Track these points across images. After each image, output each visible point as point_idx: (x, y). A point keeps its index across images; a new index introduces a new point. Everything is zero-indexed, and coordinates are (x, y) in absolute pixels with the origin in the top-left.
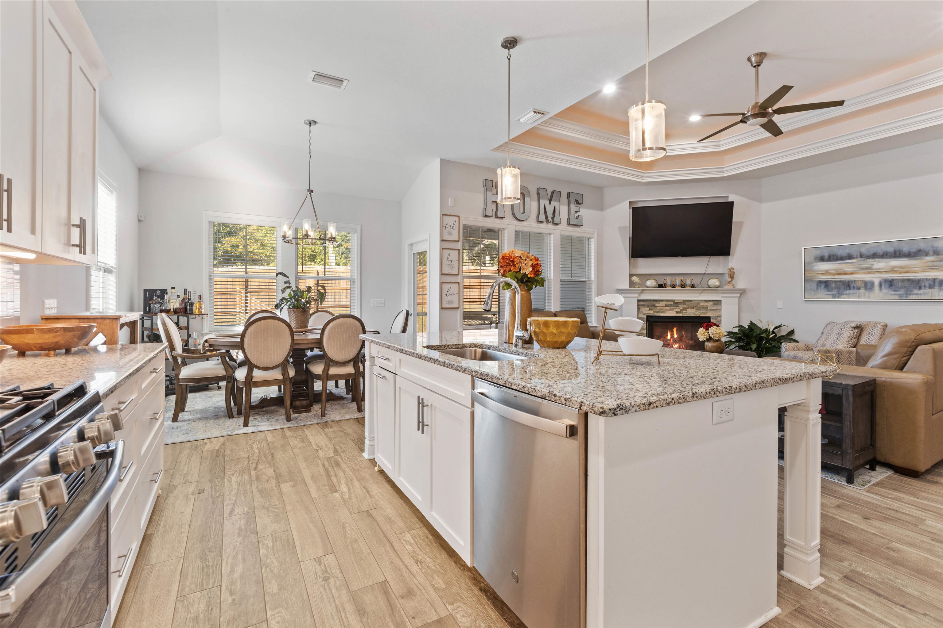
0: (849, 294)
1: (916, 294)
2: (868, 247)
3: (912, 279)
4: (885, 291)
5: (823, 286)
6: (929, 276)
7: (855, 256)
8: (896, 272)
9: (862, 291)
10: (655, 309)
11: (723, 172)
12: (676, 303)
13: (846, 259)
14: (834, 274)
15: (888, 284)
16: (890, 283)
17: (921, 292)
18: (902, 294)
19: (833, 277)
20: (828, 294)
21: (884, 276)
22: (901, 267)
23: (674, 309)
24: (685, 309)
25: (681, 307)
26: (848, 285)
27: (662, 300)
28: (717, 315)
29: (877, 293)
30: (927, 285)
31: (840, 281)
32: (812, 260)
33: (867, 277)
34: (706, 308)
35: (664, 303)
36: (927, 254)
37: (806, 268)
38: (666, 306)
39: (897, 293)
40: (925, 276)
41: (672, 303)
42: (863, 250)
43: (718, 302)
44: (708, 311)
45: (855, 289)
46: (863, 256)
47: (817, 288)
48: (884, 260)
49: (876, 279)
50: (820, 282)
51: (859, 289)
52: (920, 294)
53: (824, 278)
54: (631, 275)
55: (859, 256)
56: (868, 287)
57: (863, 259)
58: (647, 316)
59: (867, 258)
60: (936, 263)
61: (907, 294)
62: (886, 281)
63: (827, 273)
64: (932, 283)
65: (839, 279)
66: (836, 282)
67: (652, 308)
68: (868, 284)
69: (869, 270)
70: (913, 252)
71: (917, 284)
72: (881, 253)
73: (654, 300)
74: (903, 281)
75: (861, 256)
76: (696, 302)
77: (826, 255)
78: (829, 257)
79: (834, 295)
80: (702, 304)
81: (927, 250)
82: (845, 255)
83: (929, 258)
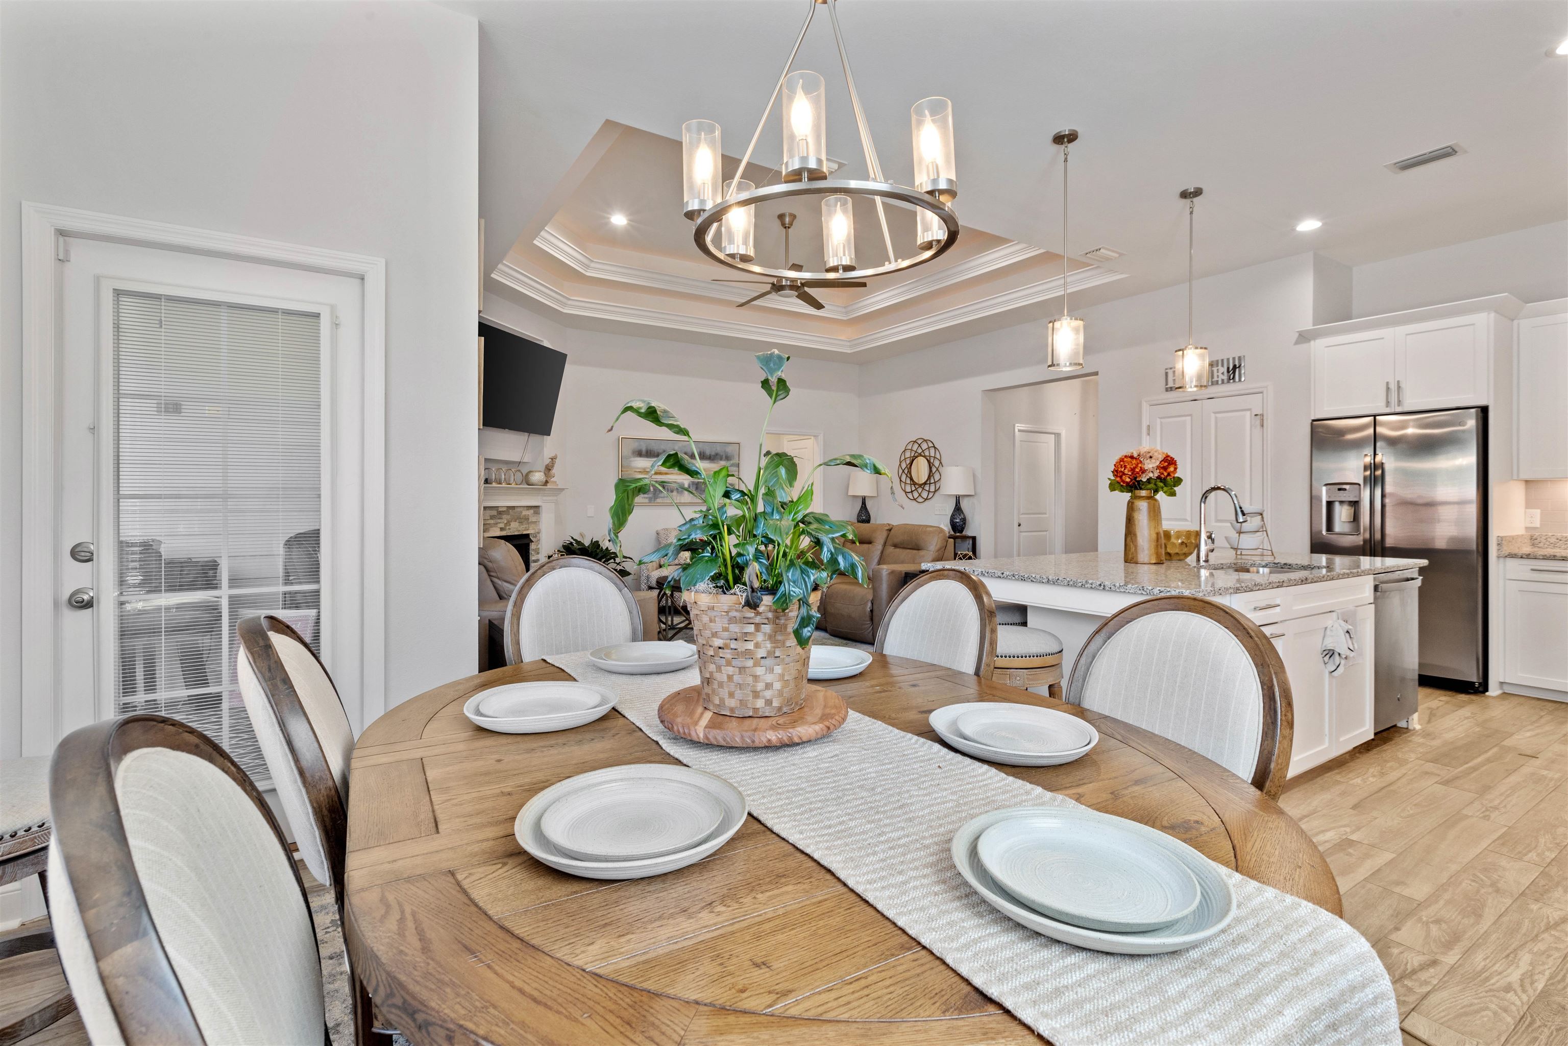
2: (681, 444)
9: (675, 493)
12: (500, 513)
15: (695, 486)
16: (697, 486)
25: (506, 518)
28: (535, 531)
29: (686, 497)
32: (630, 454)
33: (679, 479)
34: (526, 519)
36: (721, 459)
37: (623, 463)
41: (494, 513)
42: (676, 448)
43: (536, 508)
44: (529, 525)
49: (685, 481)
51: (672, 491)
56: (679, 490)
62: (693, 483)
63: (644, 471)
70: (715, 456)
76: (518, 510)
77: (644, 449)
78: (647, 452)
79: (650, 499)
80: (525, 513)
81: (721, 454)
82: (661, 451)
83: (723, 463)
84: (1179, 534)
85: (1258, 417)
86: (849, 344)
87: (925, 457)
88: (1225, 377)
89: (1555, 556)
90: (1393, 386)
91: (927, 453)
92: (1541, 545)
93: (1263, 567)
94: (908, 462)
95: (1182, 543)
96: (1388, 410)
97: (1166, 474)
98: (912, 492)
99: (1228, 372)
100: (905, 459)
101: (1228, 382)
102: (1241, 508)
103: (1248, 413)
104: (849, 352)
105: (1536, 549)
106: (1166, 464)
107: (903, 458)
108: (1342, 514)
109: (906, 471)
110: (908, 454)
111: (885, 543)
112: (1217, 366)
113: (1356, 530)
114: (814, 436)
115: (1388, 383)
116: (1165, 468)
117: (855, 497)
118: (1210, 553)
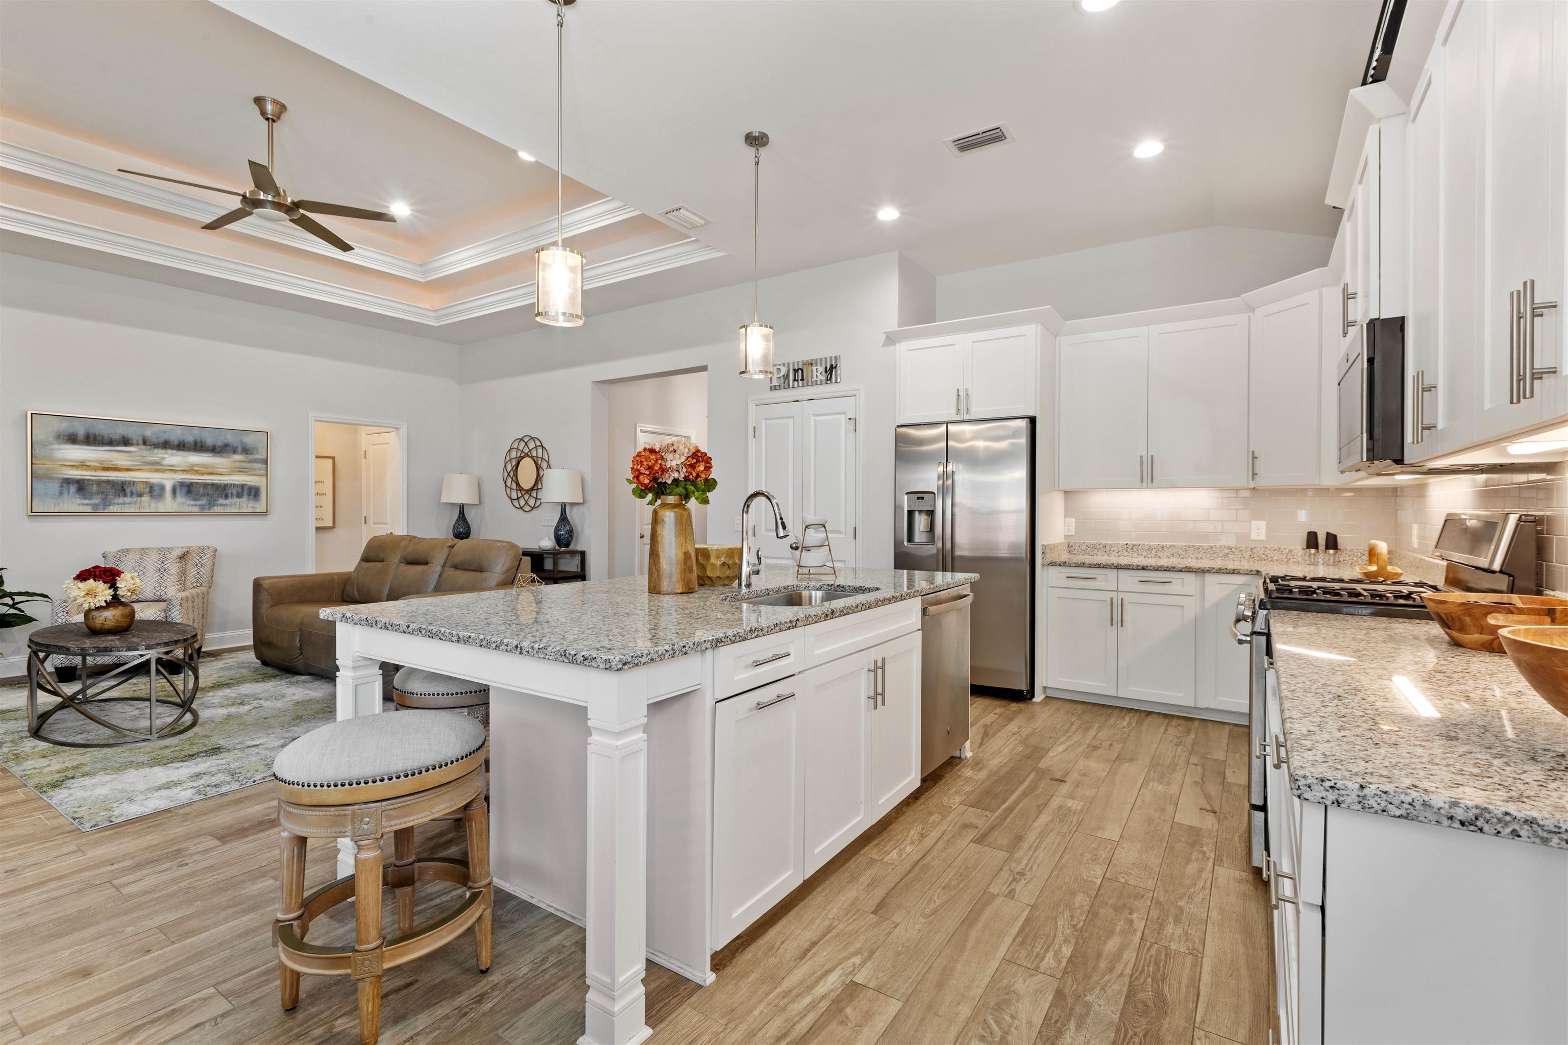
0: (124, 504)
1: (221, 505)
2: (156, 429)
3: (217, 484)
4: (180, 499)
5: (73, 489)
6: (236, 481)
7: (135, 442)
8: (196, 472)
9: (146, 498)
13: (118, 445)
14: (95, 469)
15: (185, 490)
16: (189, 489)
17: (227, 502)
18: (204, 505)
19: (94, 473)
20: (83, 504)
21: (180, 477)
22: (203, 466)
26: (121, 488)
29: (169, 503)
30: (235, 493)
31: (108, 482)
32: (51, 439)
33: (154, 478)
36: (235, 452)
37: (36, 451)
39: (198, 503)
40: (233, 480)
42: (148, 433)
45: (134, 496)
46: (147, 443)
47: (61, 493)
48: (179, 453)
49: (168, 481)
50: (68, 481)
51: (140, 495)
52: (226, 505)
53: (75, 474)
55: (141, 442)
56: (156, 493)
57: (149, 447)
59: (155, 448)
60: (245, 465)
61: (210, 505)
62: (182, 484)
63: (82, 465)
64: (240, 490)
65: (106, 478)
66: (99, 483)
68: (156, 488)
69: (157, 466)
70: (219, 447)
71: (223, 491)
72: (176, 443)
74: (205, 485)
75: (145, 443)
77: (81, 432)
78: (87, 437)
79: (95, 506)
81: (235, 445)
82: (117, 437)
83: (238, 457)
84: (719, 553)
85: (852, 421)
86: (433, 314)
87: (532, 457)
88: (823, 378)
89: (1084, 563)
90: (962, 394)
91: (534, 454)
92: (1075, 552)
93: (817, 589)
94: (514, 463)
95: (724, 564)
96: (958, 418)
97: (695, 474)
98: (518, 499)
99: (826, 372)
100: (511, 459)
101: (826, 383)
102: (781, 519)
103: (843, 416)
104: (436, 325)
105: (1072, 556)
106: (695, 461)
107: (508, 459)
108: (921, 522)
109: (512, 474)
110: (514, 454)
111: (445, 564)
112: (816, 365)
113: (932, 540)
114: (396, 428)
115: (958, 390)
116: (693, 466)
117: (453, 504)
118: (753, 577)
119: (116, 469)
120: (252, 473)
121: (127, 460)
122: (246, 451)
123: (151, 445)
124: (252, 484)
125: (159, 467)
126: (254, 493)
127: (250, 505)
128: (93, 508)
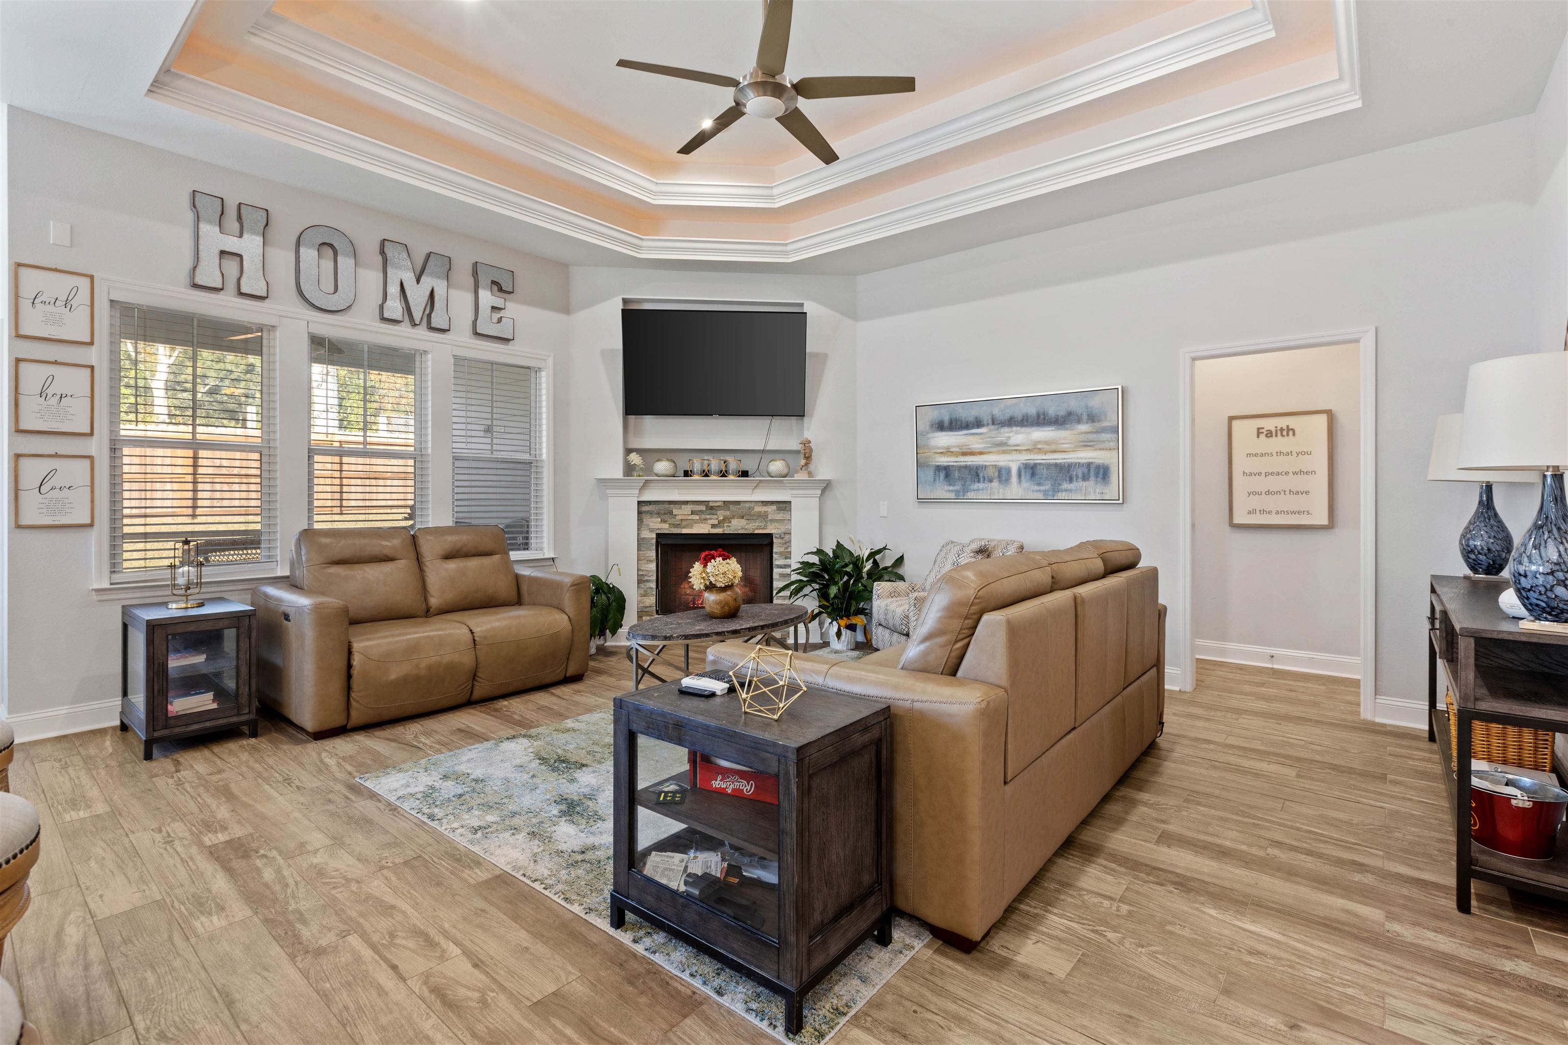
0: (978, 490)
1: (1066, 490)
2: (1002, 405)
3: (1061, 464)
4: (1025, 484)
5: (942, 475)
6: (1081, 458)
7: (985, 423)
8: (1040, 451)
9: (995, 484)
10: (672, 521)
11: (786, 253)
12: (712, 508)
13: (973, 428)
14: (957, 454)
15: (1029, 472)
16: (1031, 471)
17: (1072, 486)
18: (1048, 491)
19: (956, 459)
21: (1024, 458)
22: (1046, 443)
23: (707, 519)
24: (727, 519)
25: (721, 514)
26: (975, 474)
27: (686, 503)
28: (784, 530)
29: (1015, 489)
30: (1080, 475)
31: (966, 467)
32: (928, 428)
33: (1002, 460)
34: (764, 516)
35: (688, 509)
36: (1079, 421)
37: (919, 442)
38: (693, 513)
39: (1042, 488)
40: (1078, 458)
41: (703, 508)
42: (996, 412)
43: (784, 506)
44: (769, 523)
45: (986, 482)
46: (996, 422)
47: (935, 480)
48: (1023, 429)
49: (1013, 462)
50: (939, 468)
51: (991, 481)
52: (1070, 491)
53: (944, 460)
54: (628, 451)
55: (990, 422)
57: (997, 427)
58: (658, 535)
59: (1002, 426)
60: (1091, 437)
61: (1054, 490)
62: (1026, 466)
63: (947, 452)
64: (1086, 471)
65: (965, 463)
66: (960, 468)
67: (666, 517)
68: (1003, 472)
69: (1003, 447)
70: (1062, 417)
72: (1020, 418)
73: (670, 502)
75: (993, 423)
76: (747, 505)
77: (946, 419)
78: (951, 422)
79: (957, 492)
80: (758, 509)
81: (1080, 412)
82: (971, 419)
83: (1083, 427)
104: (1357, 105)
119: (972, 453)
120: (1100, 446)
121: (983, 443)
122: (1092, 418)
123: (999, 424)
124: (1100, 461)
125: (1005, 448)
126: (1102, 473)
127: (1098, 490)
128: (956, 495)
